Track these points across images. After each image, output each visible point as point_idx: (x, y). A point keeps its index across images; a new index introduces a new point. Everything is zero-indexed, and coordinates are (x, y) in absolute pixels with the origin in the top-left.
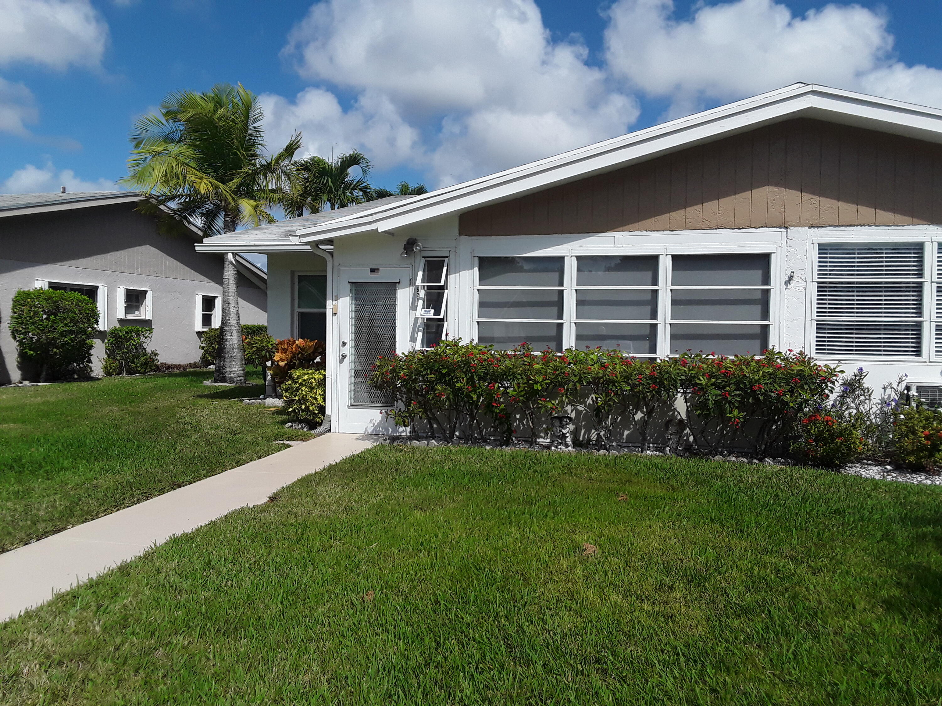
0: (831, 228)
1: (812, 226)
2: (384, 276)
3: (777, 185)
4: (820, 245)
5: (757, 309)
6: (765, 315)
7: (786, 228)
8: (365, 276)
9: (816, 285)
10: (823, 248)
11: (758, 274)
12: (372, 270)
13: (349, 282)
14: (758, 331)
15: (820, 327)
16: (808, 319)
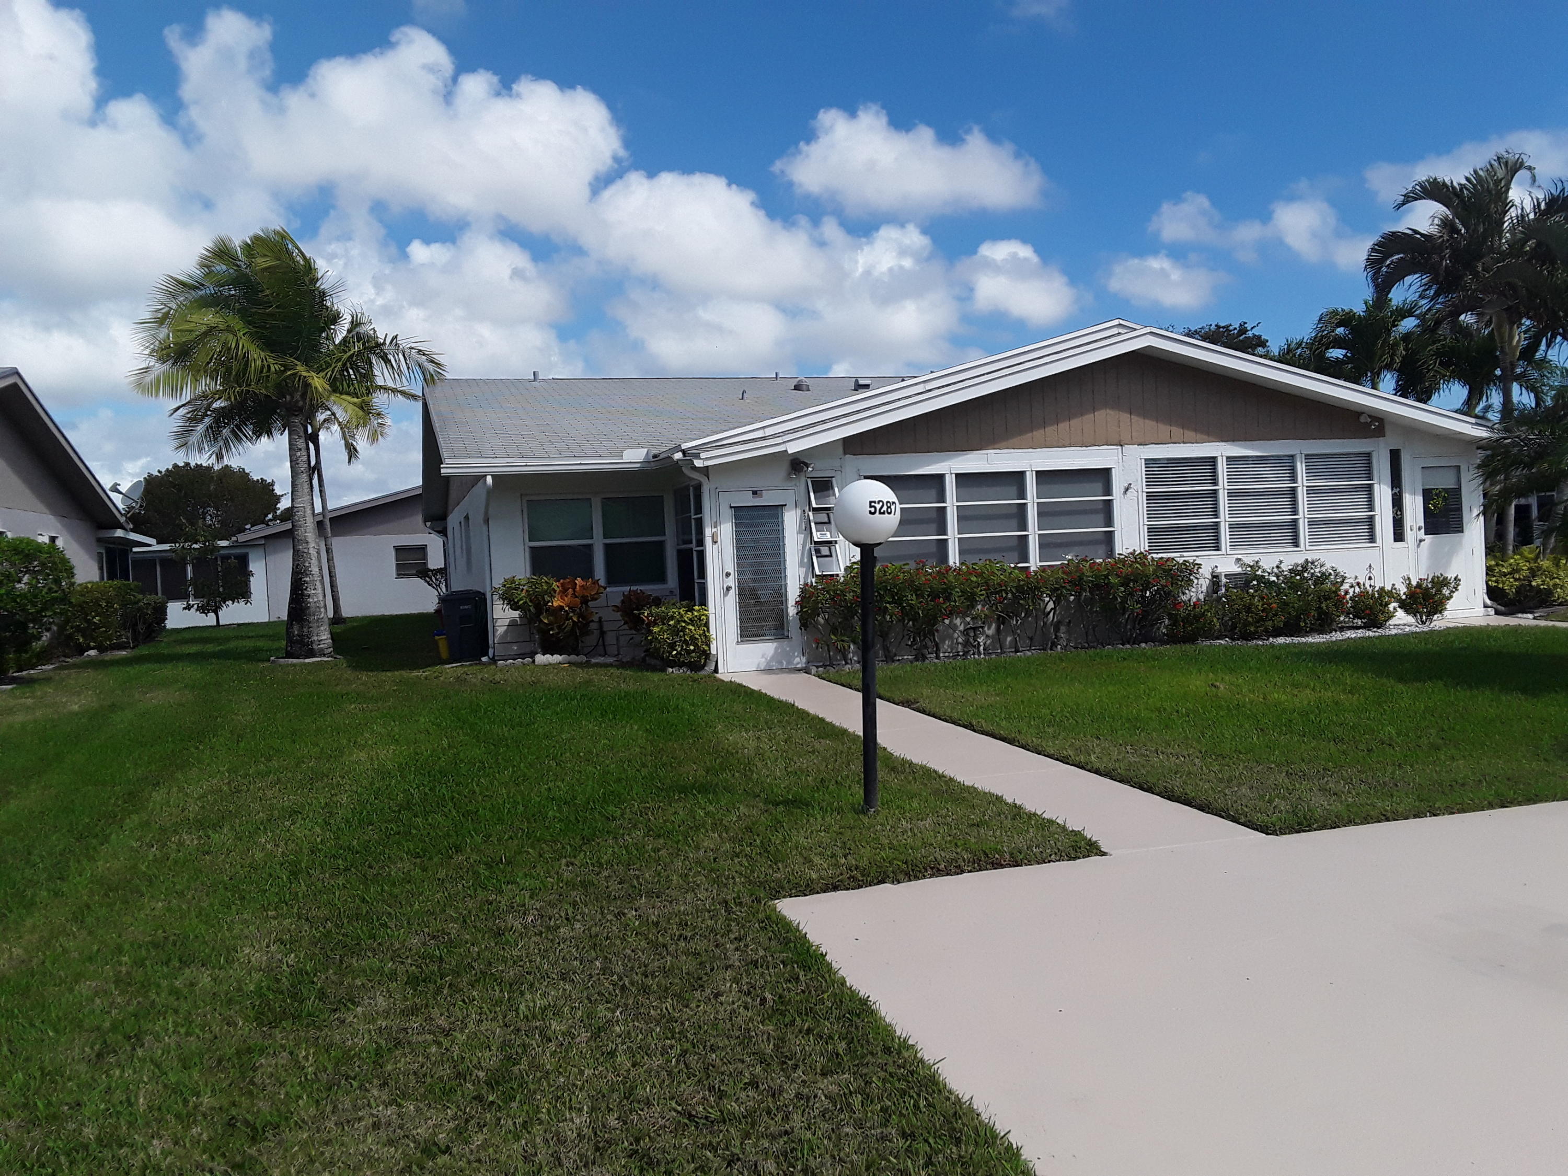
0: (1153, 445)
1: (1140, 444)
2: (767, 499)
3: (1112, 408)
4: (1146, 460)
5: (1100, 517)
6: (1109, 521)
7: (1121, 446)
8: (748, 500)
9: (1145, 494)
10: (1149, 462)
11: (1099, 486)
12: (755, 493)
13: (731, 507)
14: (1102, 537)
15: (1151, 530)
16: (1141, 523)
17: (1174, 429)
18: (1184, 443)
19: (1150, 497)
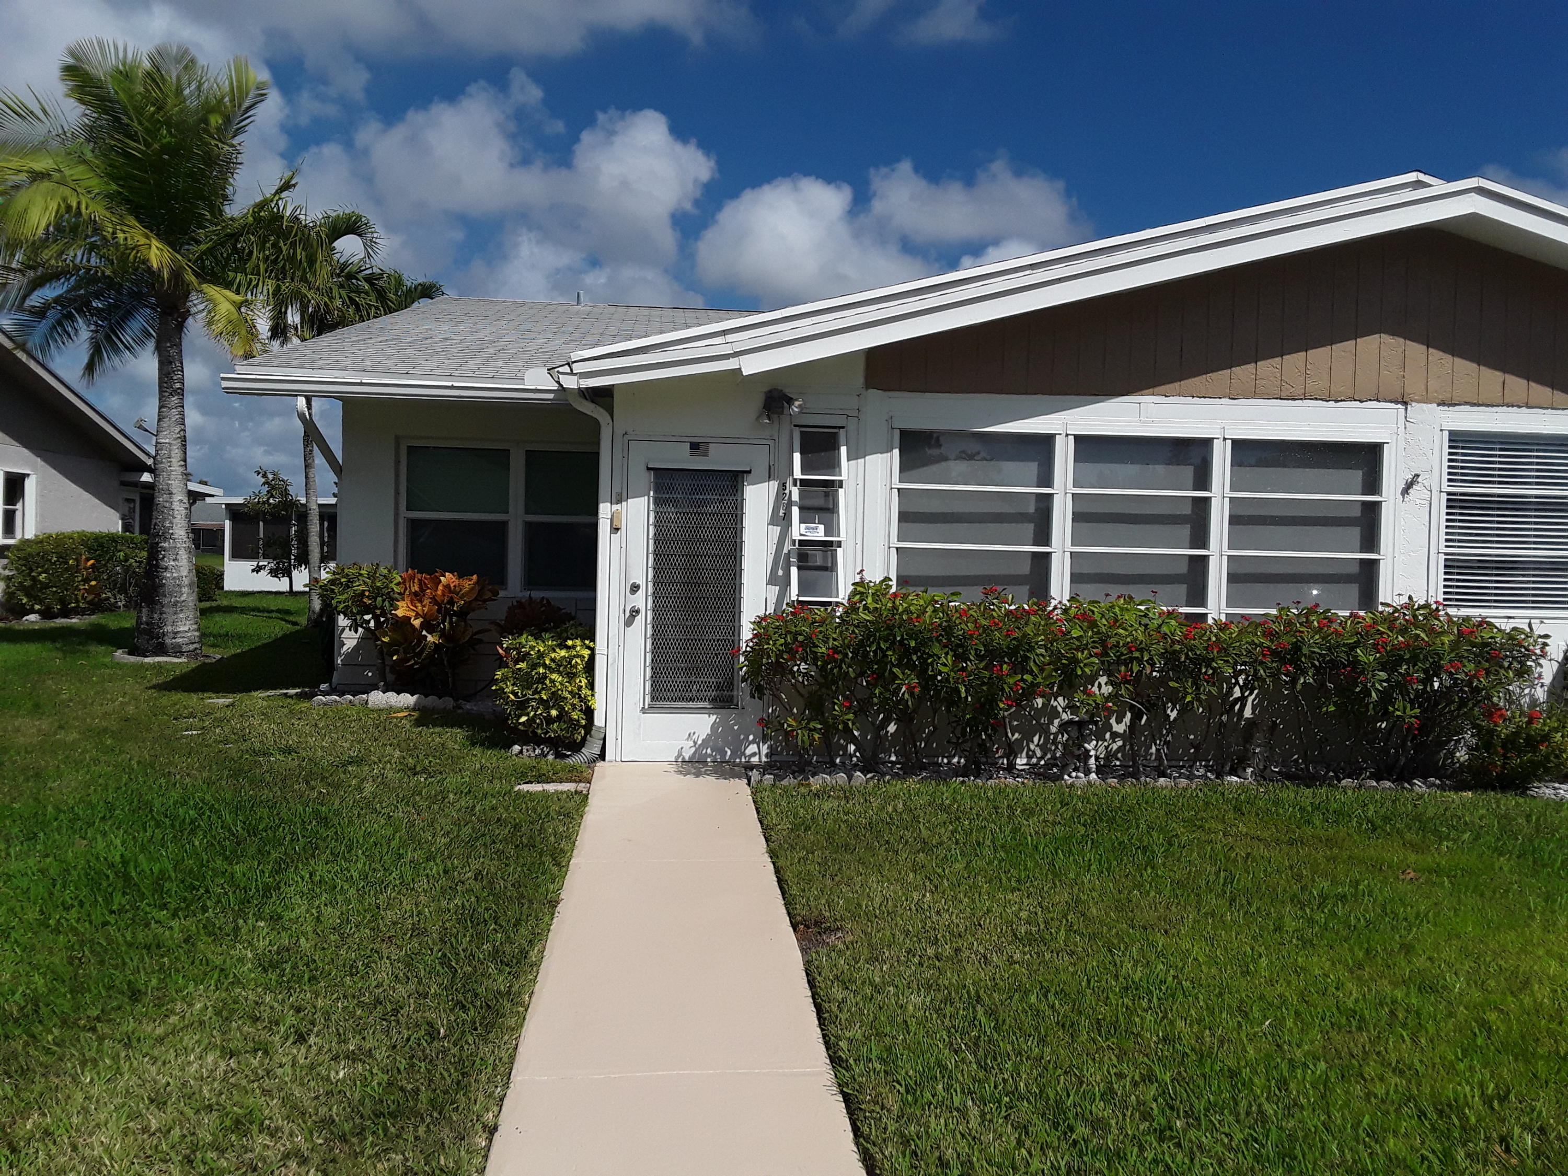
0: (1468, 407)
1: (1441, 404)
2: (716, 459)
3: (1393, 333)
4: (1451, 433)
5: (1355, 533)
6: (1371, 540)
7: (1405, 403)
8: (682, 459)
9: (1444, 497)
10: (1458, 439)
11: (1356, 476)
12: (695, 446)
13: (648, 469)
14: (1355, 569)
15: (1452, 564)
16: (1433, 550)
17: (1511, 379)
18: (1528, 407)
19: (1454, 502)
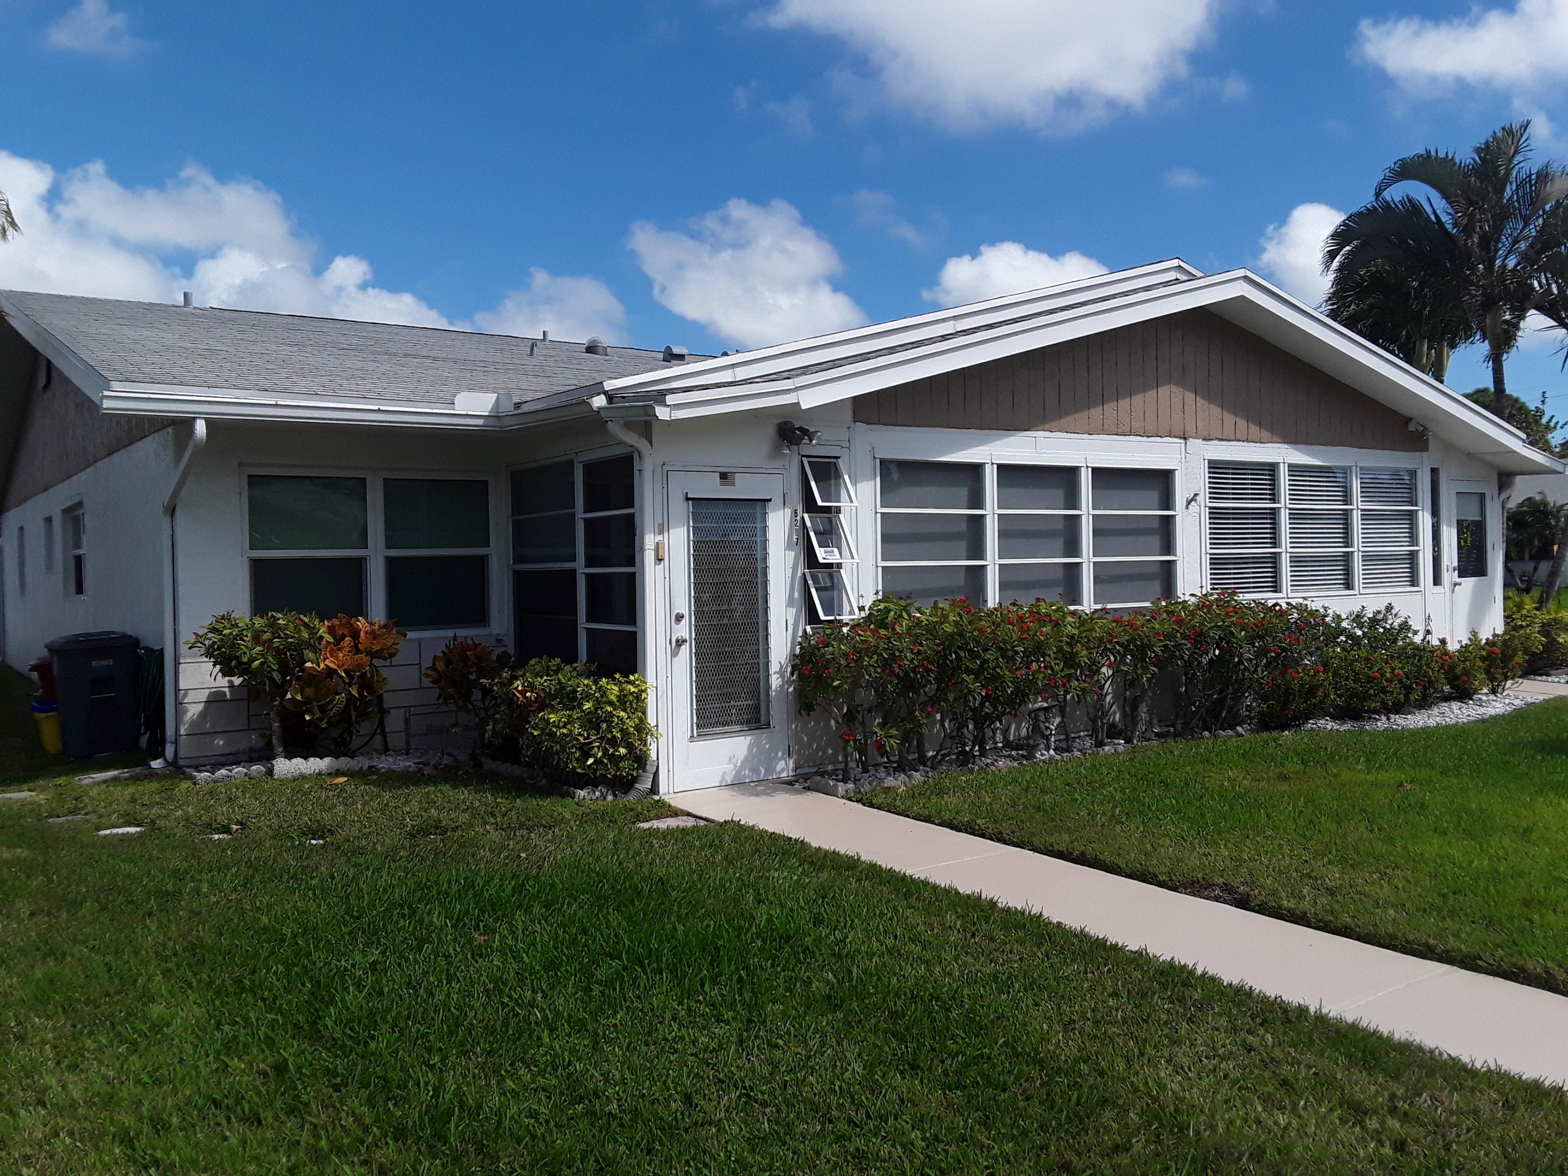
0: (1216, 442)
1: (1204, 439)
2: (742, 488)
3: (1177, 384)
4: (1210, 462)
5: (1155, 541)
6: (1168, 546)
7: (1185, 439)
8: (713, 489)
9: (1208, 510)
10: (1215, 467)
11: (1155, 495)
12: (724, 476)
13: (688, 499)
14: (1156, 569)
15: (1216, 562)
16: (1203, 552)
17: (1239, 420)
18: (1248, 441)
19: (1215, 514)
